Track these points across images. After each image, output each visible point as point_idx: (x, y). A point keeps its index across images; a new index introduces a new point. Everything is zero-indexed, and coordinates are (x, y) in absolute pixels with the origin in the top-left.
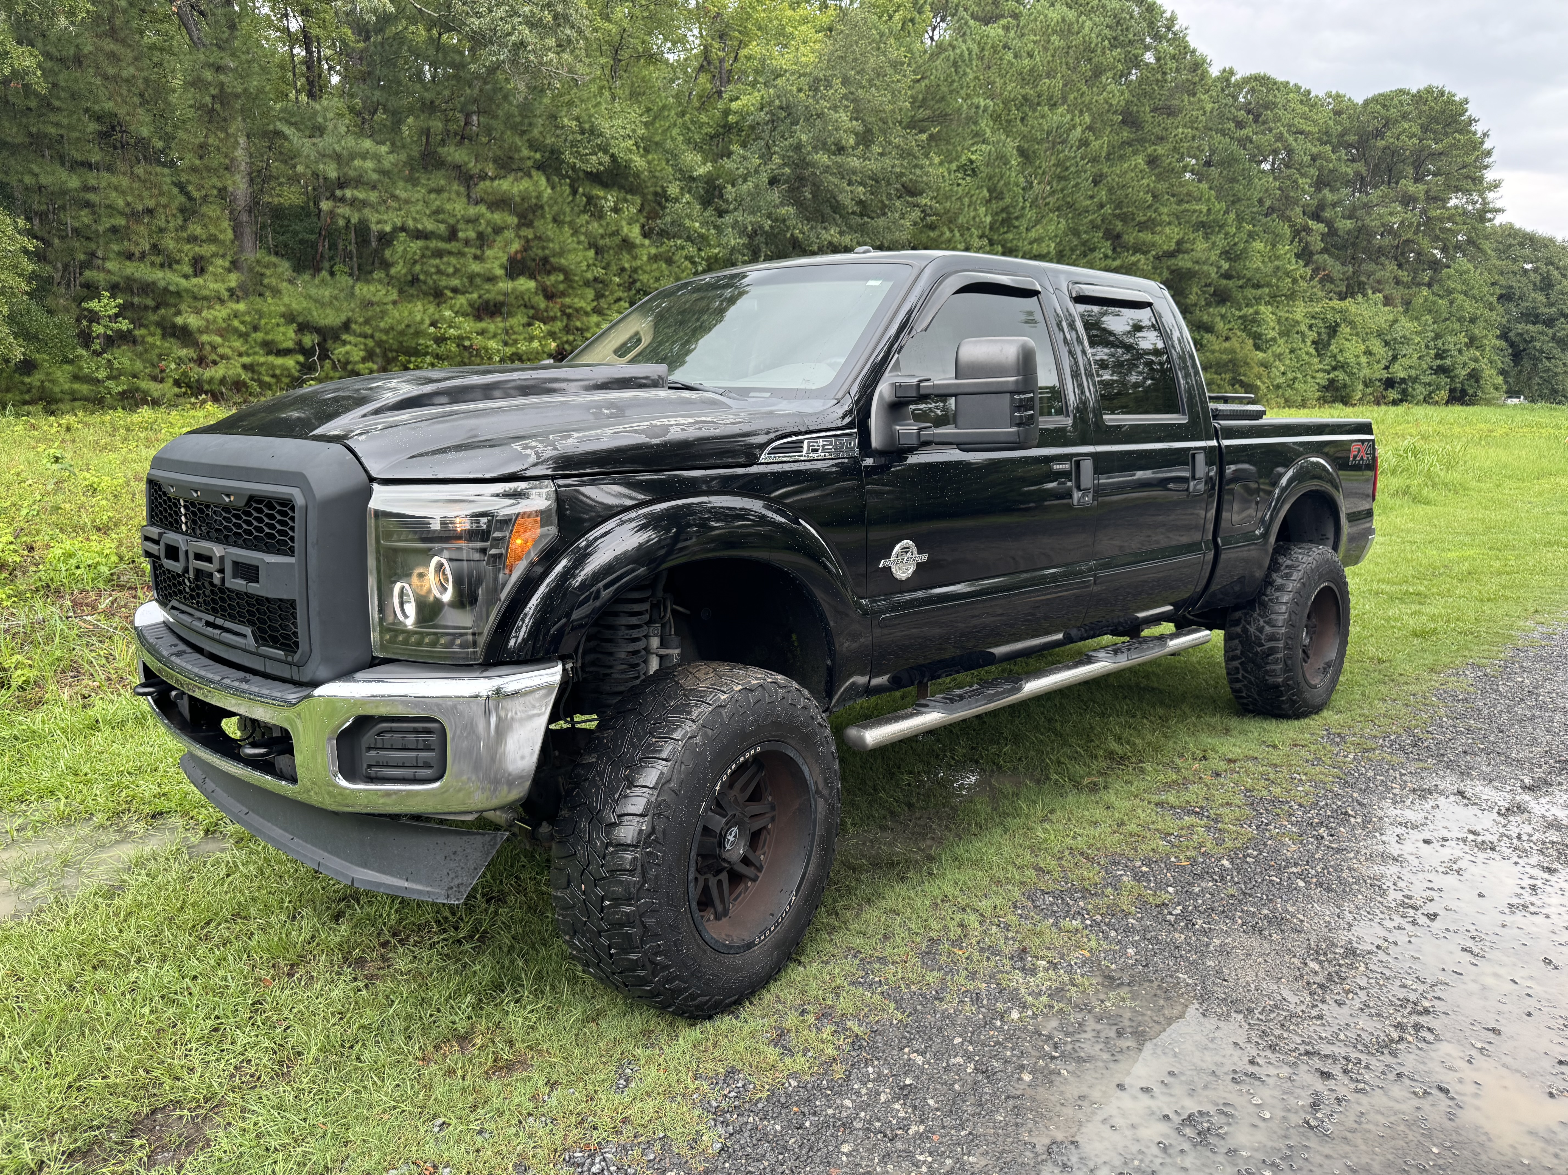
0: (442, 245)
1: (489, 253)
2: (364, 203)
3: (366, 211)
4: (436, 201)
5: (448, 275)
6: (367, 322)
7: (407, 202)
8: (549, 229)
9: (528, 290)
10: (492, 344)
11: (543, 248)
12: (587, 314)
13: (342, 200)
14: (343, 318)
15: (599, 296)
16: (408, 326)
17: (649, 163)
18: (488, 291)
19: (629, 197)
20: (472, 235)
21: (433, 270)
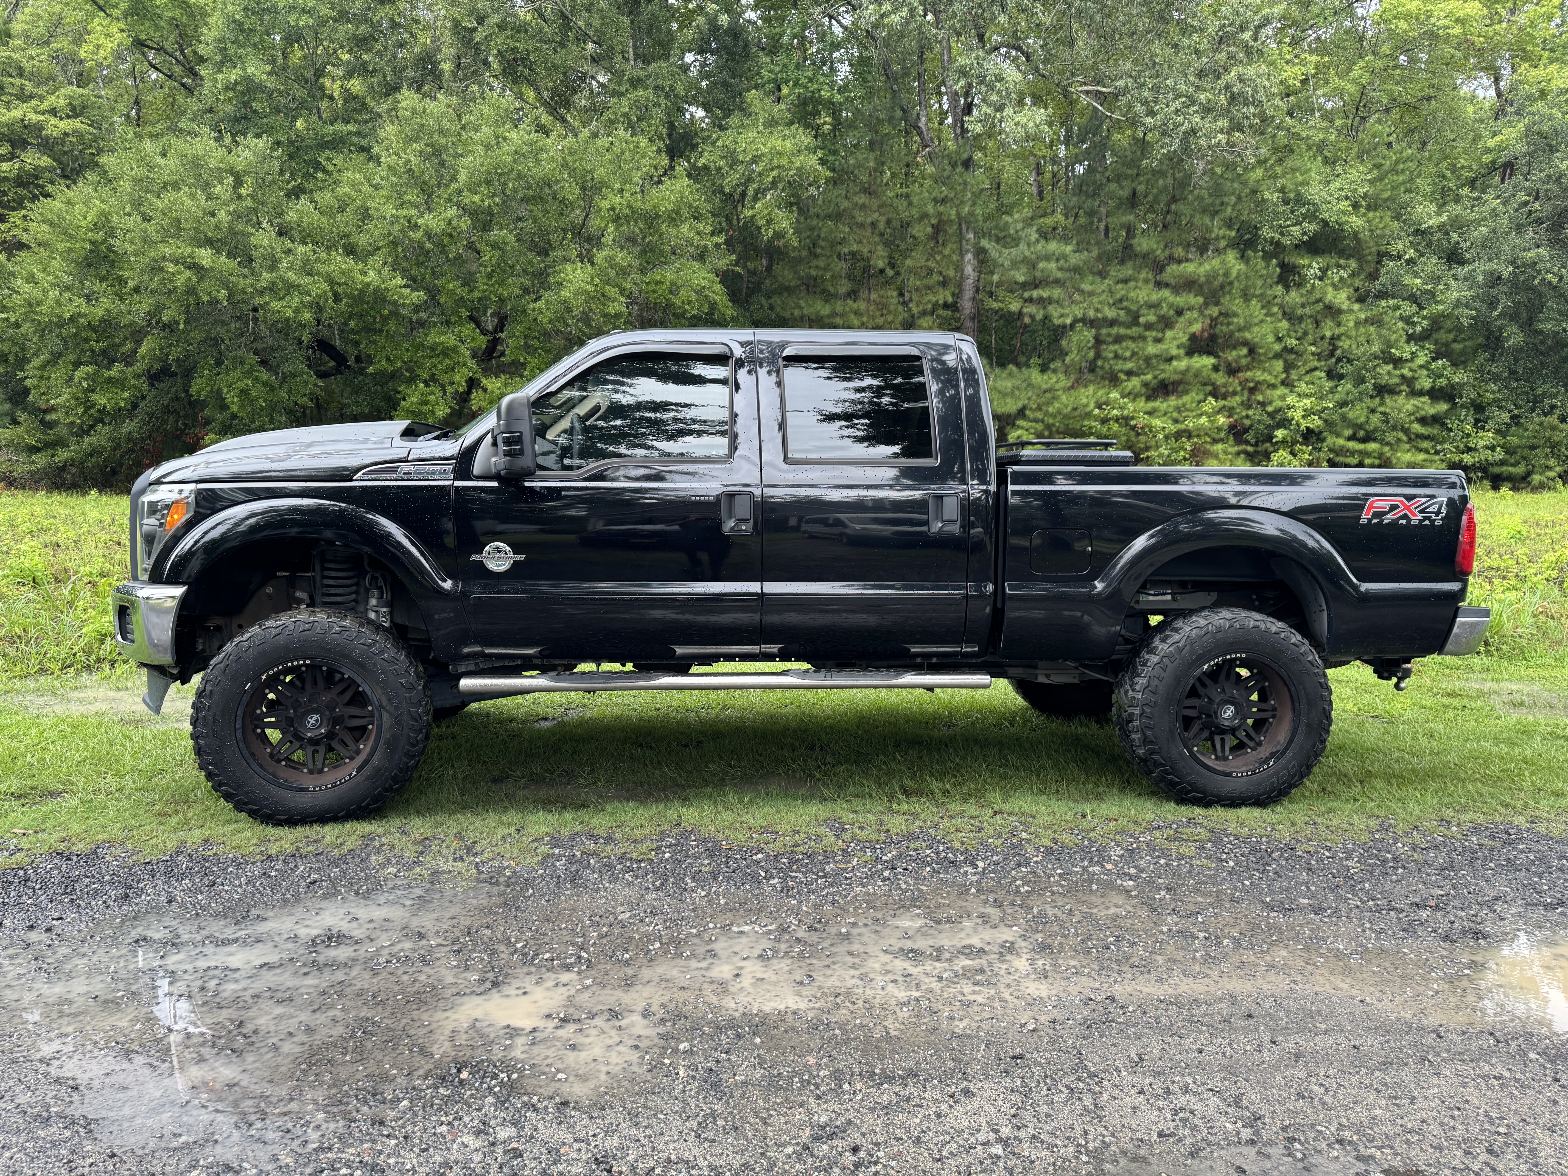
0: (1123, 331)
1: (1169, 334)
2: (1050, 301)
3: (1050, 308)
4: (1121, 290)
5: (1125, 359)
6: (1039, 408)
7: (1091, 294)
8: (1236, 305)
9: (1204, 366)
10: (1157, 423)
11: (1229, 324)
12: (1273, 386)
13: (1030, 300)
14: (1020, 405)
15: (1288, 368)
16: (1075, 409)
17: (1368, 221)
18: (1163, 371)
19: (1342, 262)
20: (1152, 318)
21: (1111, 355)
